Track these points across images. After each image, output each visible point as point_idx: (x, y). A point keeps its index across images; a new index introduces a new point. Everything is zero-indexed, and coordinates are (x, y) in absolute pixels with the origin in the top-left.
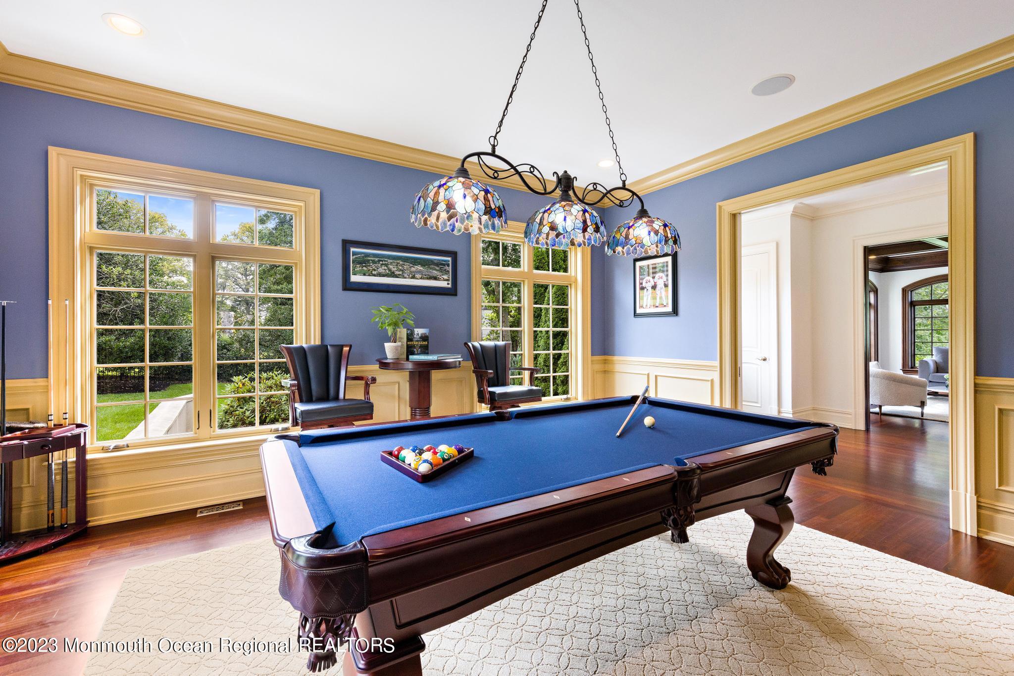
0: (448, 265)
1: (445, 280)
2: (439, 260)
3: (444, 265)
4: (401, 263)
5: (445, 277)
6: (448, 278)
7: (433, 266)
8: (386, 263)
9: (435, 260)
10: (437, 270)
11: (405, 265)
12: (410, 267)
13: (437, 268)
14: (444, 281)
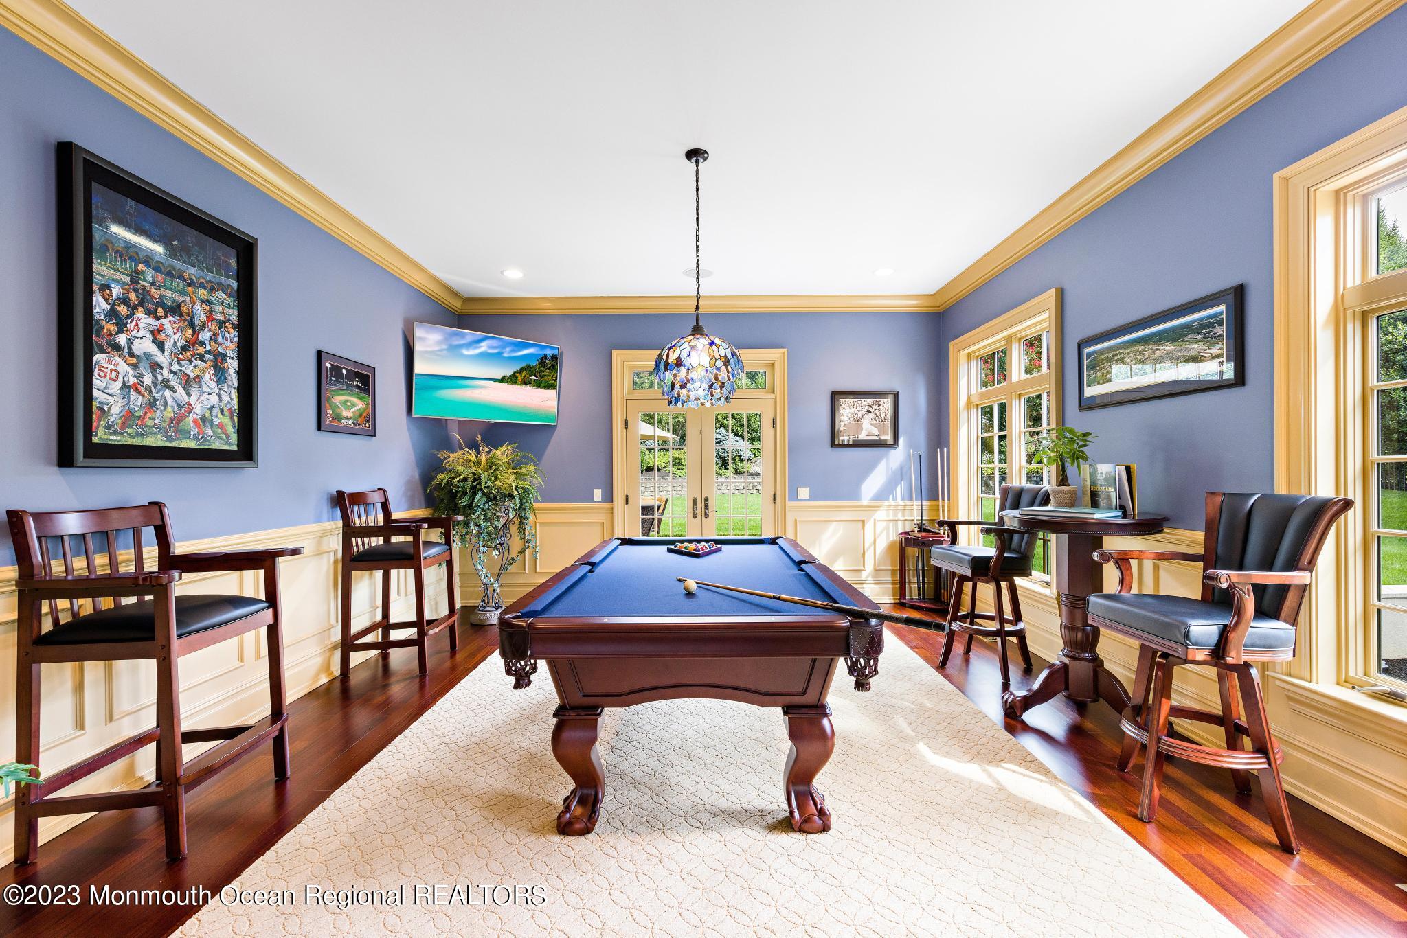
0: (1220, 323)
1: (1213, 357)
2: (1202, 319)
3: (1211, 325)
4: (1141, 348)
5: (1215, 350)
6: (1220, 352)
7: (1190, 336)
8: (1122, 356)
9: (1194, 321)
10: (1197, 341)
11: (1146, 351)
12: (1154, 352)
13: (1199, 337)
14: (1213, 361)
